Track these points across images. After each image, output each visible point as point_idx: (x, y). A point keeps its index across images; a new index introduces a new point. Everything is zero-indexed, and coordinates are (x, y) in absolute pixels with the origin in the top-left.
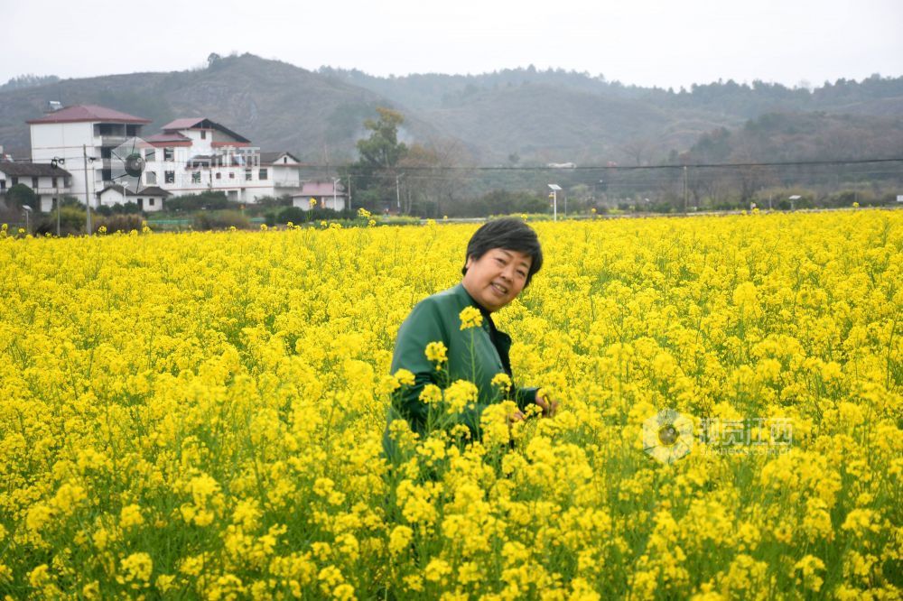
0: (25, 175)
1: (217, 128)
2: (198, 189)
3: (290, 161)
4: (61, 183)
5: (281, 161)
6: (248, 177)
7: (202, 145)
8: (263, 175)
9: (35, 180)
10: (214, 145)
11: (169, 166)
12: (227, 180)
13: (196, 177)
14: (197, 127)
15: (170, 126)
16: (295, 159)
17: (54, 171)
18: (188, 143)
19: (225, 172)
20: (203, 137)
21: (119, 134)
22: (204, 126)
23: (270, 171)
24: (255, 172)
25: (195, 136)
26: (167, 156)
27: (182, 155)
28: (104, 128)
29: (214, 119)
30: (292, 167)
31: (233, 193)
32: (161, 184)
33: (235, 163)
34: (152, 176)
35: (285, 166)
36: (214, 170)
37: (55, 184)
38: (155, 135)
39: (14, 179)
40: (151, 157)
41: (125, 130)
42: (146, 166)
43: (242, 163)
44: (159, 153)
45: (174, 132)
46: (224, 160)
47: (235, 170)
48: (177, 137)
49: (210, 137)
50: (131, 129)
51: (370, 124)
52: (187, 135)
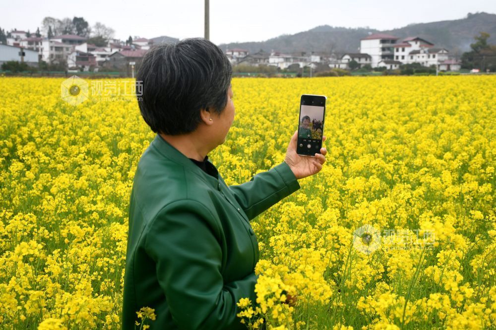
0: (356, 57)
1: (421, 40)
2: (411, 62)
3: (445, 52)
4: (368, 60)
5: (441, 52)
6: (429, 57)
7: (415, 46)
8: (434, 56)
9: (360, 58)
10: (420, 46)
11: (403, 54)
12: (421, 59)
13: (412, 58)
14: (414, 40)
15: (405, 40)
16: (447, 51)
17: (367, 57)
18: (410, 46)
19: (421, 55)
20: (416, 43)
21: (388, 43)
22: (417, 40)
23: (436, 55)
24: (431, 55)
25: (413, 43)
26: (403, 50)
27: (408, 50)
28: (383, 41)
29: (421, 36)
30: (445, 54)
31: (423, 63)
32: (400, 60)
33: (425, 52)
34: (397, 57)
35: (443, 53)
36: (418, 55)
37: (366, 60)
38: (398, 43)
39: (353, 58)
40: (397, 51)
41: (390, 42)
42: (396, 54)
43: (427, 52)
44: (400, 49)
45: (406, 42)
46: (422, 51)
47: (425, 55)
48: (406, 44)
49: (419, 43)
50: (393, 41)
51: (477, 38)
52: (410, 43)
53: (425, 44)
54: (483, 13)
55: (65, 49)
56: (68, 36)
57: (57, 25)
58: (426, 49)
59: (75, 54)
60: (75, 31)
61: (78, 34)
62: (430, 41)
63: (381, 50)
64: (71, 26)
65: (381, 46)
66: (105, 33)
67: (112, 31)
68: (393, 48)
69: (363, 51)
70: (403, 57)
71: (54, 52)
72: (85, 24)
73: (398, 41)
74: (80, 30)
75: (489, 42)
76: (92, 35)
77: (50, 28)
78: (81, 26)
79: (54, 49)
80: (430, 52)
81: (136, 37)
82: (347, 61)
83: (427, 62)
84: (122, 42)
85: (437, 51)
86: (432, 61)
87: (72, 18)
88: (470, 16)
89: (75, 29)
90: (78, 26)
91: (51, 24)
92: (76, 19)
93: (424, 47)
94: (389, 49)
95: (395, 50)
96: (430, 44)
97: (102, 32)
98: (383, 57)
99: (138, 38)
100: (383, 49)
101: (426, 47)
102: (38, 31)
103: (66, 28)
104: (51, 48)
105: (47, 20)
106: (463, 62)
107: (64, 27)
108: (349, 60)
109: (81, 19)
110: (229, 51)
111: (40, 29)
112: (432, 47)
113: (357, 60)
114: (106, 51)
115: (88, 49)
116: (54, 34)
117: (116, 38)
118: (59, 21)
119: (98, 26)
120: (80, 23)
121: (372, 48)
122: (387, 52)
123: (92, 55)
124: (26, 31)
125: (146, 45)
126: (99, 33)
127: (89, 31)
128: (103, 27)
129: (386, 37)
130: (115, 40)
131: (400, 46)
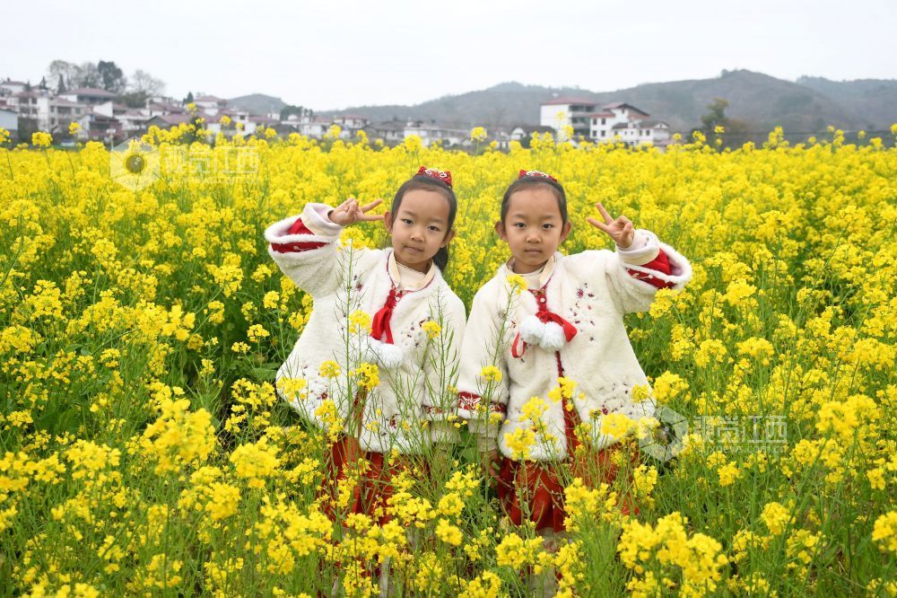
1: (631, 108)
3: (664, 126)
5: (658, 126)
6: (641, 133)
7: (622, 117)
8: (648, 133)
10: (629, 117)
11: (603, 128)
12: (630, 136)
13: (616, 133)
14: (620, 107)
15: (606, 107)
16: (667, 125)
18: (613, 115)
19: (629, 130)
20: (623, 112)
21: (582, 110)
22: (624, 107)
23: (652, 131)
24: (644, 131)
25: (618, 112)
26: (604, 122)
27: (611, 122)
28: (574, 108)
29: (630, 104)
30: (665, 130)
32: (599, 136)
33: (635, 126)
34: (595, 133)
35: (661, 129)
36: (624, 130)
38: (598, 111)
39: (528, 133)
40: (595, 123)
41: (585, 109)
42: (593, 128)
43: (638, 126)
44: (599, 121)
45: (608, 110)
46: (630, 125)
47: (635, 130)
48: (607, 113)
49: (627, 112)
50: (589, 108)
51: (710, 107)
52: (614, 111)
53: (636, 114)
54: (744, 70)
55: (73, 111)
56: (88, 91)
57: (72, 73)
58: (637, 122)
59: (88, 119)
60: (101, 82)
61: (106, 89)
62: (644, 110)
63: (570, 121)
64: (96, 74)
65: (570, 114)
66: (150, 87)
67: (161, 84)
68: (589, 118)
69: (544, 123)
70: (603, 133)
71: (55, 115)
72: (118, 73)
73: (596, 108)
74: (108, 82)
75: (726, 113)
76: (129, 89)
77: (61, 77)
78: (110, 75)
79: (56, 110)
80: (642, 126)
81: (199, 94)
82: (518, 137)
83: (638, 141)
84: (176, 102)
85: (652, 125)
86: (646, 140)
87: (96, 63)
88: (726, 74)
89: (102, 79)
90: (105, 75)
91: (62, 72)
92: (102, 64)
93: (633, 118)
94: (583, 119)
95: (592, 121)
96: (645, 114)
97: (145, 86)
98: (576, 131)
99: (202, 95)
100: (574, 120)
101: (636, 118)
102: (44, 81)
103: (87, 78)
104: (52, 108)
105: (57, 65)
107: (83, 76)
108: (521, 135)
109: (111, 65)
110: (338, 118)
111: (46, 79)
112: (646, 119)
114: (141, 115)
115: (114, 111)
116: (66, 86)
117: (167, 95)
118: (76, 67)
119: (139, 75)
120: (109, 71)
122: (580, 125)
123: (117, 121)
124: (26, 82)
125: (213, 107)
126: (140, 86)
127: (123, 84)
128: (147, 77)
129: (578, 101)
130: (164, 98)
131: (599, 116)
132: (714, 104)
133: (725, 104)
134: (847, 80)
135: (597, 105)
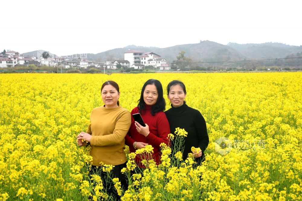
0: (121, 62)
1: (154, 54)
2: (148, 65)
3: (164, 60)
4: (128, 64)
5: (163, 60)
7: (151, 57)
8: (159, 63)
9: (123, 63)
10: (153, 57)
11: (145, 61)
13: (149, 63)
14: (150, 54)
17: (127, 62)
18: (148, 56)
19: (153, 62)
20: (151, 55)
21: (138, 55)
22: (152, 53)
23: (160, 62)
24: (158, 62)
25: (150, 55)
26: (145, 59)
27: (147, 59)
28: (135, 54)
29: (154, 52)
30: (165, 61)
31: (154, 66)
32: (143, 64)
33: (155, 60)
36: (152, 61)
37: (127, 64)
38: (143, 55)
39: (119, 63)
40: (142, 59)
41: (139, 54)
42: (142, 61)
44: (143, 58)
45: (146, 55)
46: (153, 60)
48: (146, 56)
49: (153, 55)
50: (140, 54)
51: (179, 54)
52: (148, 55)
53: (156, 56)
54: (207, 41)
58: (155, 59)
62: (159, 55)
65: (134, 56)
68: (140, 58)
69: (125, 59)
70: (145, 63)
73: (143, 54)
75: (185, 55)
80: (157, 60)
82: (116, 64)
83: (156, 65)
85: (160, 60)
86: (159, 65)
88: (201, 42)
94: (138, 58)
98: (135, 62)
100: (135, 58)
106: (172, 65)
108: (117, 64)
112: (160, 58)
113: (121, 64)
121: (130, 58)
122: (137, 60)
129: (136, 51)
131: (143, 57)
132: (181, 52)
133: (184, 53)
134: (244, 44)
135: (143, 53)
